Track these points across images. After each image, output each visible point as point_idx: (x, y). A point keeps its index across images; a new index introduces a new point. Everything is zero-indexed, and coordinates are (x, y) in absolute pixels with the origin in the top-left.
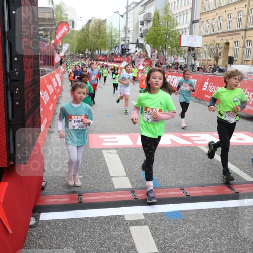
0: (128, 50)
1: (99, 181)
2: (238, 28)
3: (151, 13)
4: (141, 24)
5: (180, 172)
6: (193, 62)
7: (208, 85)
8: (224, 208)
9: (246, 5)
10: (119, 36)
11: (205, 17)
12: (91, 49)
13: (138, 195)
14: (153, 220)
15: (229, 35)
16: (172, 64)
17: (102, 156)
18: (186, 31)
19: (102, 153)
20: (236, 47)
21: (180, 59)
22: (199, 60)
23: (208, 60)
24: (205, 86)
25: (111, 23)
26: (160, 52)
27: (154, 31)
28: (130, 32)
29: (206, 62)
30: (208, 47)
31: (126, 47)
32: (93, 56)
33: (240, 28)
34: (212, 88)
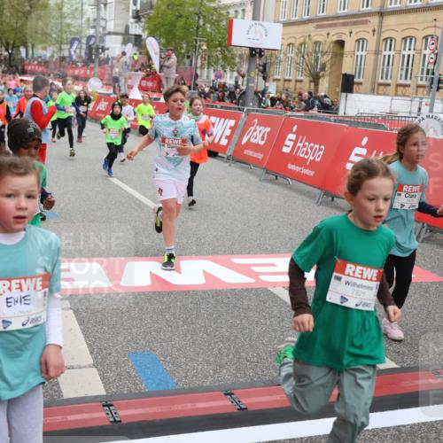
0: (104, 49)
2: (365, 8)
5: (224, 351)
6: (261, 85)
7: (295, 142)
10: (82, 14)
12: (8, 44)
13: (120, 413)
15: (344, 24)
16: (211, 88)
18: (244, 10)
20: (359, 53)
22: (274, 80)
23: (297, 81)
24: (287, 142)
26: (183, 57)
27: (168, 5)
28: (108, 6)
29: (291, 86)
30: (295, 50)
31: (98, 43)
32: (13, 63)
33: (369, 8)
34: (305, 149)
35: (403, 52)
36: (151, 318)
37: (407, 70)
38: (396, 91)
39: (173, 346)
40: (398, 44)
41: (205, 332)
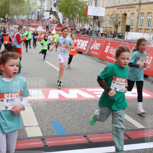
2: (134, 2)
5: (84, 121)
6: (97, 28)
7: (109, 49)
10: (36, 4)
12: (10, 15)
13: (47, 142)
15: (127, 8)
16: (80, 30)
18: (92, 3)
20: (132, 18)
21: (87, 26)
22: (102, 27)
23: (110, 27)
24: (106, 49)
26: (71, 19)
27: (66, 1)
28: (45, 1)
29: (108, 29)
30: (110, 17)
31: (41, 14)
32: (12, 21)
33: (136, 2)
34: (113, 51)
35: (147, 18)
36: (58, 109)
37: (149, 24)
38: (145, 31)
39: (66, 120)
40: (146, 15)
41: (77, 115)
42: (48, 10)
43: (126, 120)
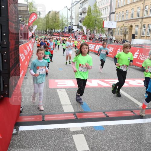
0: (73, 29)
1: (55, 108)
3: (86, 8)
4: (80, 15)
5: (103, 102)
6: (111, 37)
7: (120, 51)
8: (129, 124)
9: (142, 4)
10: (67, 21)
11: (118, 10)
12: (50, 29)
14: (86, 131)
15: (132, 22)
17: (57, 93)
18: (107, 19)
19: (57, 91)
20: (136, 29)
21: (104, 36)
23: (120, 36)
24: (118, 51)
25: (62, 13)
26: (92, 31)
27: (88, 18)
28: (74, 19)
30: (120, 28)
31: (71, 28)
32: (51, 33)
33: (139, 17)
35: (148, 28)
37: (149, 33)
38: (146, 38)
39: (90, 101)
40: (147, 26)
41: (98, 97)
42: (76, 25)
43: (134, 102)
